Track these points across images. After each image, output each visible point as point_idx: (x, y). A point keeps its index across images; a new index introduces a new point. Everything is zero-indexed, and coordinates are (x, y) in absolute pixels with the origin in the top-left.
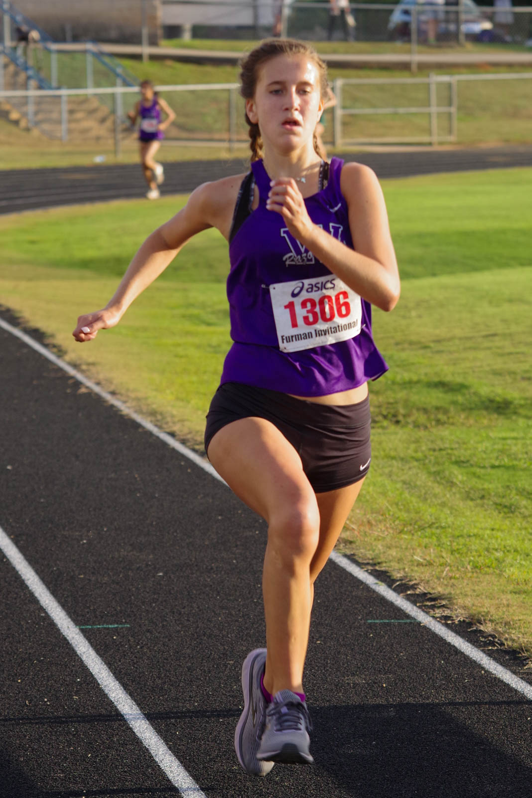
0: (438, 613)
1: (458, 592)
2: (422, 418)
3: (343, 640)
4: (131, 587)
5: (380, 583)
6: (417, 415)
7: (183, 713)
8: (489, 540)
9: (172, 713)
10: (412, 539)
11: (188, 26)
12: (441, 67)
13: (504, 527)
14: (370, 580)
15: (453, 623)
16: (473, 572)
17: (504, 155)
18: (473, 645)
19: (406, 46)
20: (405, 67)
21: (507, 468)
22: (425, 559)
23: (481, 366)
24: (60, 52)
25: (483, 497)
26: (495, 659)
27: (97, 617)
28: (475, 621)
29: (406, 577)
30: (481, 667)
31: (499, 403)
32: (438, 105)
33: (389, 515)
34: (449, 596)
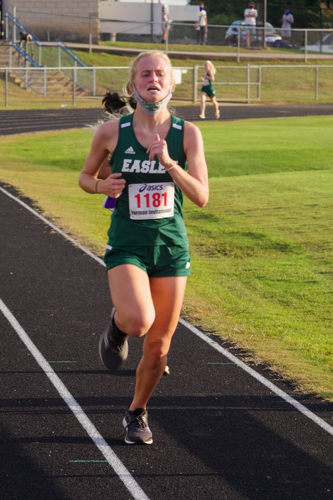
0: (247, 359)
1: (258, 348)
2: (239, 253)
3: (194, 373)
4: (77, 341)
5: (215, 342)
6: (236, 251)
7: (105, 410)
8: (275, 321)
9: (99, 410)
10: (233, 319)
11: (114, 34)
12: (253, 60)
13: (284, 313)
14: (209, 341)
15: (254, 366)
16: (266, 338)
17: (287, 109)
18: (266, 378)
19: (235, 48)
20: (234, 59)
21: (286, 281)
22: (240, 330)
23: (272, 225)
24: (43, 46)
25: (272, 297)
26: (278, 386)
27: (58, 357)
28: (267, 365)
29: (229, 339)
30: (270, 390)
31: (282, 245)
32: (251, 81)
33: (220, 305)
34: (253, 350)
